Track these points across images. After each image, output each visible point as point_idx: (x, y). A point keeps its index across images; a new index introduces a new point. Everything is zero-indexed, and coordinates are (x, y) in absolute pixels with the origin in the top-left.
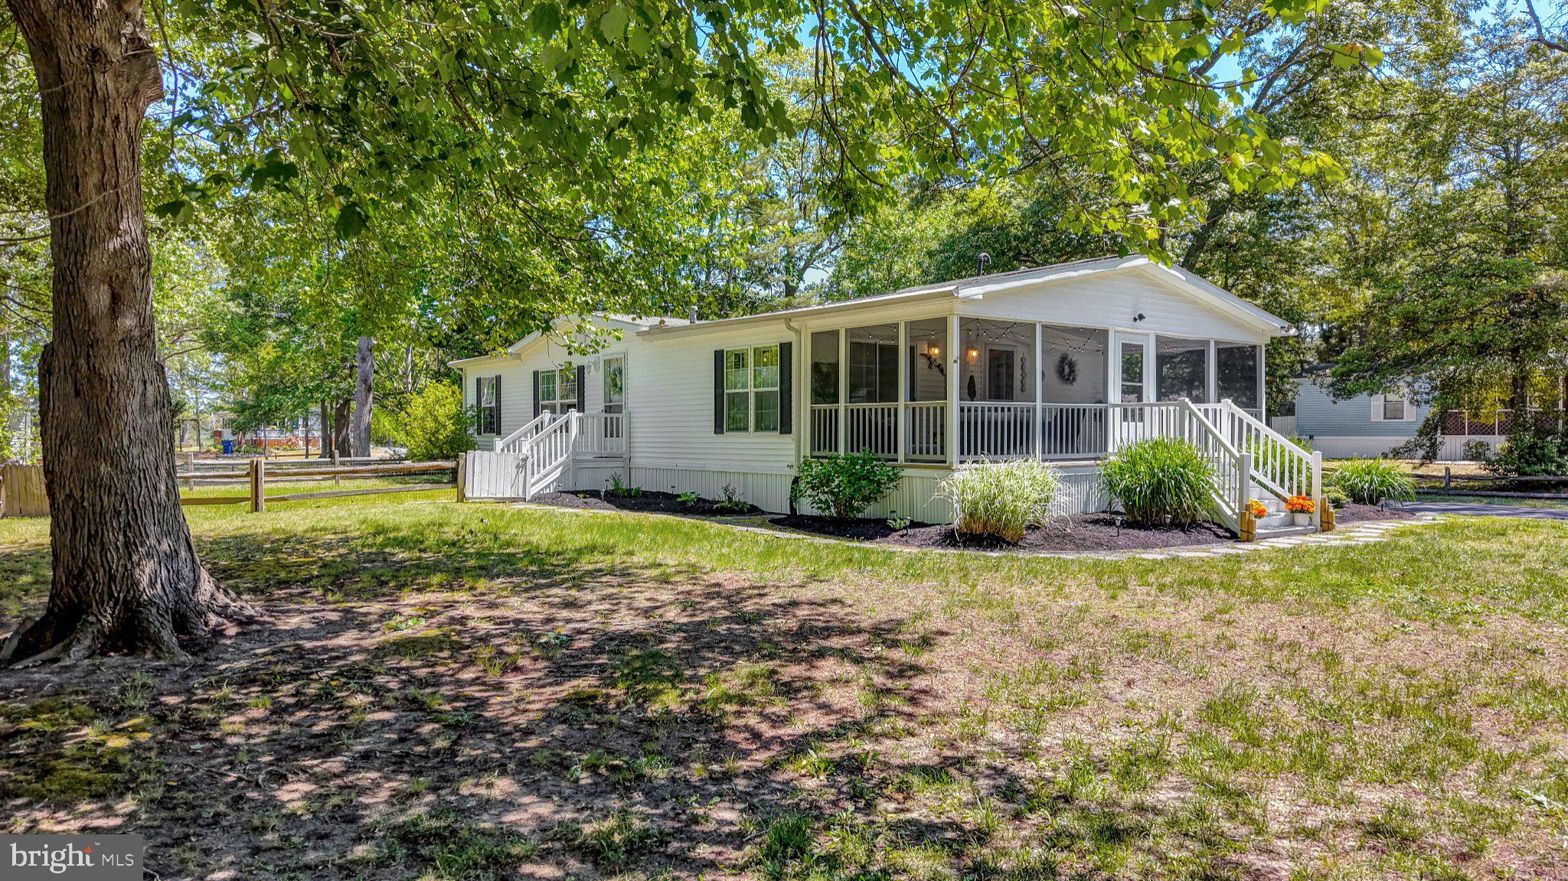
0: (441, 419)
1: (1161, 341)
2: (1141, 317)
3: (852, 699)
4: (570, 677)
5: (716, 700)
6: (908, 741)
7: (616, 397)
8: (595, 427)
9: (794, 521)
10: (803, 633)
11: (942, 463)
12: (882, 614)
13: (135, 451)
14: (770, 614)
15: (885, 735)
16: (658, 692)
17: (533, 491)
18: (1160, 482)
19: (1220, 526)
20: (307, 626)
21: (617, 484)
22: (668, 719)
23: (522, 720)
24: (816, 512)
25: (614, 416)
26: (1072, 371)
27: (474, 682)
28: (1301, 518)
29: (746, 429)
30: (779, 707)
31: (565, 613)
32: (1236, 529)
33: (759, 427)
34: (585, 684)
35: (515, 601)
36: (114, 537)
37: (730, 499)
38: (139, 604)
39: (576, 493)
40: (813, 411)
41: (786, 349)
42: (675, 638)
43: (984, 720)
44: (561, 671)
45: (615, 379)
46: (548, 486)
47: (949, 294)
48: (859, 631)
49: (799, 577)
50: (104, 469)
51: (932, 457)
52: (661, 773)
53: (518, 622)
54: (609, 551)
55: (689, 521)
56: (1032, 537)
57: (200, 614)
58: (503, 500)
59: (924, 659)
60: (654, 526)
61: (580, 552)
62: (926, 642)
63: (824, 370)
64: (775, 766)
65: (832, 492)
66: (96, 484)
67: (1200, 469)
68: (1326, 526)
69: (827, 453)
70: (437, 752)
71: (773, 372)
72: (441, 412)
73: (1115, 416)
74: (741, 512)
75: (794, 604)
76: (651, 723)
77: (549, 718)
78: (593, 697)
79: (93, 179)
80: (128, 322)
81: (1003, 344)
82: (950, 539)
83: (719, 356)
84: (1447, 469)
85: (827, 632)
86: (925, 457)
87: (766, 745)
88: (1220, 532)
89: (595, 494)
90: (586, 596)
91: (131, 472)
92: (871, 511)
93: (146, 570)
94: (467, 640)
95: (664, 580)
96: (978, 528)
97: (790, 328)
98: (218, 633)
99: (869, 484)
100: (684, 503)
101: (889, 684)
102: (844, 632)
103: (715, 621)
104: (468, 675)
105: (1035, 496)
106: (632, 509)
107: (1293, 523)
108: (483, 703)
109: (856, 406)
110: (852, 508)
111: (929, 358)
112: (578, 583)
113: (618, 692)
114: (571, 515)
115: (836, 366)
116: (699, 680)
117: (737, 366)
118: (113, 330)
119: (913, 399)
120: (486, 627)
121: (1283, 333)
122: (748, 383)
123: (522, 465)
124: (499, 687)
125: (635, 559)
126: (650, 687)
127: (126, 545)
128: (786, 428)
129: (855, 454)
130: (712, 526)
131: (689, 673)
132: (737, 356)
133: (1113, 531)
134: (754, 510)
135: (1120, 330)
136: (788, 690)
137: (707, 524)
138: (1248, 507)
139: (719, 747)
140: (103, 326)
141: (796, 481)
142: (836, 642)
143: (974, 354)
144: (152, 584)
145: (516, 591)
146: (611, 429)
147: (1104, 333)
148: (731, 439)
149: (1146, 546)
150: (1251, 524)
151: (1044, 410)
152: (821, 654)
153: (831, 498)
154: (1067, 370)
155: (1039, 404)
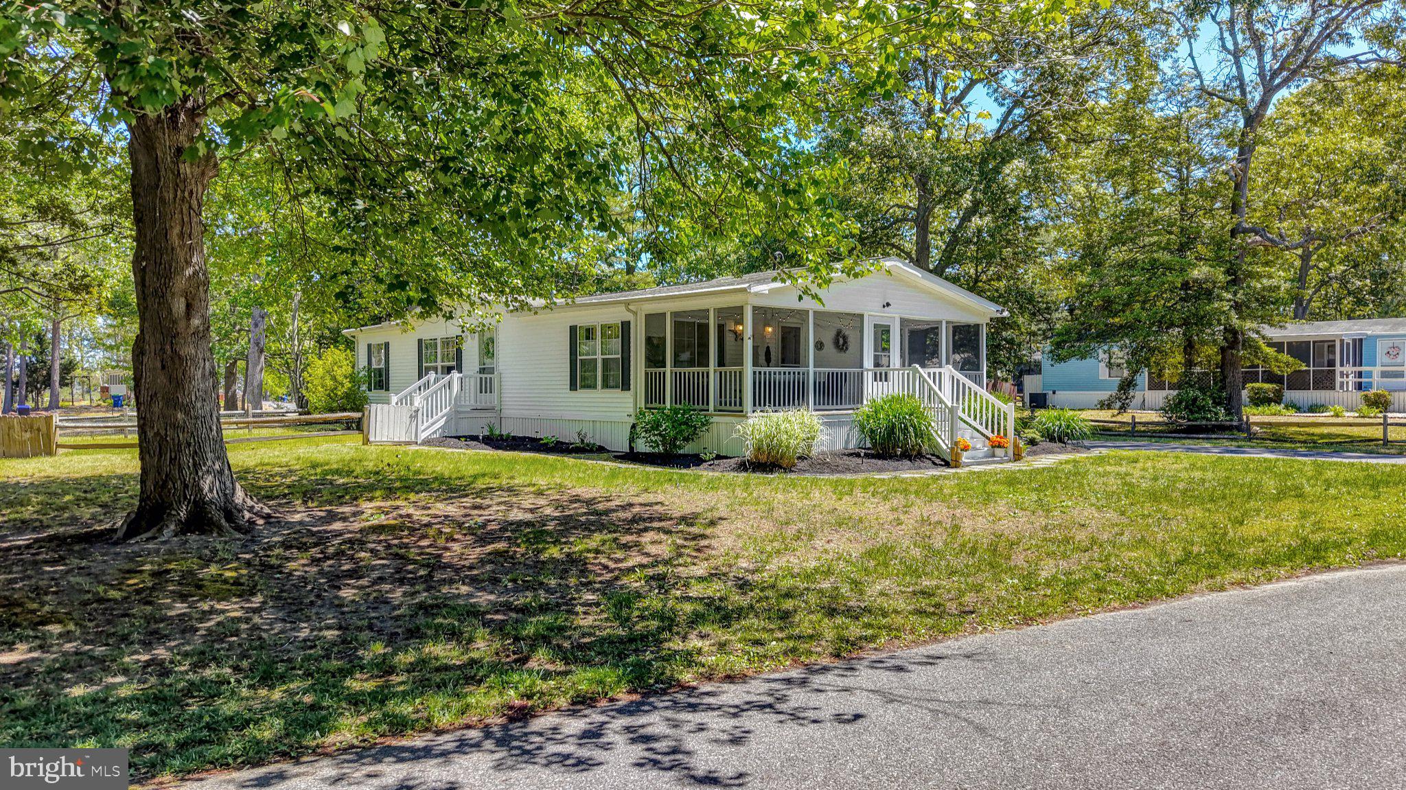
0: (340, 379)
1: (904, 322)
2: (888, 305)
3: (664, 549)
4: (489, 543)
5: (582, 552)
6: (692, 567)
7: (488, 361)
8: (472, 385)
9: (632, 456)
10: (635, 520)
11: (740, 413)
12: (687, 509)
13: (199, 405)
14: (614, 511)
15: (680, 565)
16: (545, 549)
17: (423, 436)
18: (894, 425)
19: (938, 457)
20: (308, 519)
21: (491, 430)
22: (553, 560)
23: (467, 563)
24: (648, 450)
25: (488, 376)
26: (845, 342)
27: (429, 546)
28: (999, 452)
29: (595, 387)
30: (619, 555)
31: (476, 512)
32: (948, 459)
33: (606, 385)
34: (501, 546)
35: (439, 505)
36: (186, 460)
37: (582, 441)
38: (204, 503)
39: (458, 438)
40: (647, 374)
41: (626, 326)
42: (553, 523)
43: (737, 557)
44: (483, 540)
45: (488, 348)
46: (435, 432)
47: (744, 290)
48: (671, 519)
49: (634, 490)
50: (180, 416)
51: (733, 408)
52: (553, 582)
53: (446, 517)
54: (496, 476)
55: (551, 458)
56: (801, 465)
57: (240, 511)
58: (399, 444)
59: (709, 531)
60: (526, 460)
61: (475, 477)
62: (712, 523)
63: (655, 342)
64: (617, 578)
65: (660, 435)
66: (175, 426)
67: (922, 416)
68: (1017, 457)
69: (657, 405)
70: (421, 577)
71: (616, 344)
72: (339, 373)
73: (868, 377)
74: (591, 451)
75: (631, 505)
76: (543, 562)
77: (482, 562)
78: (507, 552)
79: (176, 231)
80: (196, 322)
81: (792, 322)
82: (743, 467)
83: (573, 330)
84: (1133, 417)
85: (651, 519)
86: (728, 408)
87: (612, 571)
88: (937, 461)
89: (474, 438)
90: (487, 502)
91: (197, 418)
92: (688, 449)
93: (207, 483)
94: (417, 526)
95: (540, 493)
96: (763, 458)
97: (629, 310)
98: (251, 523)
99: (688, 427)
100: (546, 444)
101: (685, 543)
102: (660, 520)
103: (578, 515)
104: (424, 543)
105: (803, 436)
106: (505, 449)
107: (994, 456)
108: (440, 556)
109: (678, 370)
110: (675, 446)
111: (735, 333)
112: (480, 493)
113: (522, 550)
114: (459, 454)
115: (664, 339)
116: (571, 543)
117: (588, 338)
118: (188, 326)
119: (719, 365)
120: (426, 520)
121: (999, 315)
122: (595, 351)
123: (414, 416)
124: (446, 549)
125: (517, 482)
126: (540, 546)
127: (195, 465)
128: (626, 386)
129: (678, 406)
130: (569, 460)
131: (564, 540)
132: (588, 330)
133: (859, 461)
134: (601, 449)
135: (873, 314)
136: (626, 547)
137: (566, 459)
138: (956, 443)
139: (584, 572)
140: (182, 325)
141: (634, 426)
142: (656, 524)
143: (770, 329)
144: (211, 491)
145: (437, 499)
146: (485, 387)
147: (861, 316)
148: (583, 395)
149: (880, 470)
150: (958, 455)
151: (815, 373)
152: (646, 530)
153: (658, 438)
154: (841, 341)
155: (811, 369)
